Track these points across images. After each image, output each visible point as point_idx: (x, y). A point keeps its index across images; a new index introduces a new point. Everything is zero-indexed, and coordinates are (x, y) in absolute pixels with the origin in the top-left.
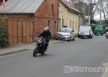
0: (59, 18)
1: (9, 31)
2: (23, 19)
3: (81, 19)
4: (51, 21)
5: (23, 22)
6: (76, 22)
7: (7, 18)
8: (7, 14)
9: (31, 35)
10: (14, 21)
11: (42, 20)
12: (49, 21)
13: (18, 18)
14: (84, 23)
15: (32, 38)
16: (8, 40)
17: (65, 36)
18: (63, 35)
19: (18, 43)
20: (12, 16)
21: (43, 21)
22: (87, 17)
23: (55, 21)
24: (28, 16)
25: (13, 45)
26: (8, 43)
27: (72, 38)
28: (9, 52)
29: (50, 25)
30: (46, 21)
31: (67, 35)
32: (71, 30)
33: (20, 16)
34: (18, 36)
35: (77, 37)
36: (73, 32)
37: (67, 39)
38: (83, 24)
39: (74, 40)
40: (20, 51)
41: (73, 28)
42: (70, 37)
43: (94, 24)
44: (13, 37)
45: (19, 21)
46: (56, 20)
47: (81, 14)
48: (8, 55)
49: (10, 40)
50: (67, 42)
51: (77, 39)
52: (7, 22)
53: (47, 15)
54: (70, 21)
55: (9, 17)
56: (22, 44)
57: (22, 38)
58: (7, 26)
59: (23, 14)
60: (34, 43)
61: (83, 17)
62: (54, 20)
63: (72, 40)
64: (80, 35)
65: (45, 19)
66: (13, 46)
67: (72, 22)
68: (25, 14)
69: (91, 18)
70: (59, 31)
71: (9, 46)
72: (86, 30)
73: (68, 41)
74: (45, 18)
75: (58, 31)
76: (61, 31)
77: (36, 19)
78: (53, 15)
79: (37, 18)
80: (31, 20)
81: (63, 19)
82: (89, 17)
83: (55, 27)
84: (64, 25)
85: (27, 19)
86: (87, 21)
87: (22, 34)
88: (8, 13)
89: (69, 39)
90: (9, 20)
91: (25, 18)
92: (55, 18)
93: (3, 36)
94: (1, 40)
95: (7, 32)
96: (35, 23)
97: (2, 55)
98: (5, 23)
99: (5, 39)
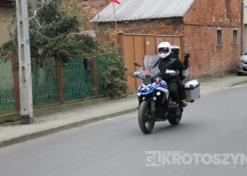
0: (245, 22)
1: (125, 62)
4: (224, 31)
5: (157, 38)
7: (121, 32)
10: (135, 37)
11: (203, 30)
12: (219, 32)
13: (146, 29)
16: (124, 82)
20: (134, 26)
21: (206, 34)
23: (235, 32)
24: (168, 24)
26: (123, 88)
28: (126, 109)
29: (223, 41)
30: (212, 32)
33: (151, 25)
45: (147, 38)
46: (236, 29)
49: (129, 82)
52: (120, 41)
53: (214, 18)
55: (127, 29)
58: (121, 50)
59: (157, 19)
62: (232, 30)
65: (209, 28)
70: (245, 54)
71: (127, 94)
74: (209, 26)
77: (188, 30)
78: (228, 16)
79: (189, 27)
80: (177, 32)
83: (236, 45)
85: (167, 30)
88: (124, 19)
90: (124, 37)
91: (162, 28)
92: (233, 24)
93: (114, 73)
94: (109, 82)
95: (120, 65)
96: (186, 39)
97: (111, 116)
98: (116, 45)
99: (116, 80)
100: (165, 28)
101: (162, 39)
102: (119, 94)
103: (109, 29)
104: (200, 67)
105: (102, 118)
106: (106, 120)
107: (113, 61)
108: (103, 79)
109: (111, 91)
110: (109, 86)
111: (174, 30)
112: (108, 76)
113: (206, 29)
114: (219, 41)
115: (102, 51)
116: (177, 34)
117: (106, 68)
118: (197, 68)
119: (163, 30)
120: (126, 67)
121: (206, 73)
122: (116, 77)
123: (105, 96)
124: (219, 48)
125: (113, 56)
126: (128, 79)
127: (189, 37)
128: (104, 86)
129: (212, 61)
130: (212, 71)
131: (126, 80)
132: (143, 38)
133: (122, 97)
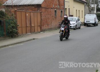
0: (65, 7)
1: (18, 22)
2: (31, 10)
3: (87, 8)
4: (57, 11)
5: (31, 13)
6: (82, 11)
7: (16, 10)
9: (39, 25)
10: (22, 12)
11: (49, 10)
12: (55, 11)
13: (26, 9)
14: (90, 11)
15: (40, 28)
16: (17, 31)
19: (26, 33)
20: (21, 8)
21: (50, 12)
23: (62, 11)
24: (35, 7)
25: (22, 35)
26: (17, 33)
29: (57, 15)
30: (53, 11)
31: (73, 24)
32: (77, 19)
33: (28, 7)
34: (27, 27)
35: (83, 25)
36: (79, 20)
37: (73, 28)
38: (89, 13)
39: (79, 28)
40: (28, 41)
41: (79, 17)
42: (76, 25)
44: (22, 27)
45: (27, 12)
46: (62, 10)
48: (17, 44)
49: (19, 30)
51: (82, 27)
52: (15, 14)
53: (53, 5)
54: (76, 10)
55: (18, 9)
56: (30, 33)
57: (31, 28)
58: (16, 18)
61: (89, 6)
62: (60, 10)
63: (78, 28)
64: (86, 23)
65: (52, 10)
67: (78, 11)
71: (18, 36)
72: (92, 18)
73: (74, 29)
77: (43, 10)
78: (59, 5)
80: (39, 11)
81: (69, 9)
83: (62, 17)
84: (70, 14)
85: (35, 10)
86: (93, 9)
87: (31, 24)
89: (75, 28)
90: (17, 12)
91: (33, 9)
92: (61, 8)
93: (13, 27)
94: (11, 31)
95: (15, 23)
96: (42, 13)
97: (11, 45)
98: (14, 15)
99: (14, 30)
100: (34, 9)
101: (33, 13)
102: (15, 36)
103: (11, 9)
104: (48, 25)
105: (8, 45)
106: (9, 46)
107: (13, 22)
108: (8, 29)
109: (11, 34)
110: (11, 32)
111: (38, 10)
112: (10, 28)
113: (50, 10)
114: (55, 15)
115: (8, 18)
117: (10, 25)
118: (47, 26)
119: (34, 10)
120: (18, 24)
121: (50, 28)
122: (14, 29)
123: (9, 36)
124: (55, 18)
125: (13, 20)
126: (19, 29)
127: (44, 13)
128: (9, 32)
129: (53, 23)
130: (53, 27)
131: (18, 30)
132: (25, 13)
133: (16, 37)
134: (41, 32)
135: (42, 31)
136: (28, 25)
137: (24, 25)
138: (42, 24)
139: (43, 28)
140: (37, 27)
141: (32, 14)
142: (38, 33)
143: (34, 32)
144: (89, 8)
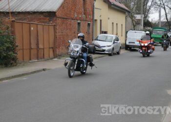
0: (95, 18)
1: (17, 41)
2: (38, 20)
3: (129, 19)
4: (82, 23)
6: (122, 25)
7: (14, 19)
8: (13, 13)
9: (51, 47)
10: (23, 24)
11: (69, 21)
12: (79, 24)
13: (30, 19)
14: (134, 26)
15: (53, 51)
16: (15, 55)
17: (104, 47)
18: (101, 45)
19: (30, 59)
20: (21, 16)
21: (71, 24)
22: (138, 17)
23: (89, 24)
24: (45, 17)
26: (15, 59)
27: (115, 51)
28: (18, 74)
29: (81, 30)
30: (74, 23)
31: (108, 46)
32: (114, 38)
33: (33, 16)
34: (31, 49)
35: (123, 48)
36: (118, 40)
37: (107, 52)
38: (133, 29)
39: (118, 53)
40: (35, 72)
41: (117, 34)
42: (113, 48)
43: (149, 28)
44: (23, 49)
45: (31, 25)
46: (89, 22)
47: (129, 12)
49: (19, 55)
50: (107, 57)
51: (123, 52)
52: (13, 26)
53: (76, 14)
54: (113, 23)
55: (16, 18)
56: (37, 60)
57: (38, 51)
58: (13, 33)
59: (38, 12)
60: (56, 59)
61: (132, 17)
62: (87, 23)
63: (115, 54)
64: (128, 46)
65: (73, 21)
66: (23, 64)
67: (115, 25)
68: (42, 13)
69: (144, 18)
70: (95, 40)
71: (17, 64)
72: (136, 37)
73: (110, 55)
74: (72, 19)
75: (93, 40)
76: (97, 40)
77: (59, 21)
78: (84, 14)
79: (60, 19)
80: (51, 22)
81: (101, 20)
82: (141, 17)
83: (89, 33)
84: (102, 30)
85: (45, 21)
86: (138, 22)
87: (37, 44)
88: (14, 11)
89: (111, 52)
90: (16, 23)
91: (41, 19)
92: (88, 19)
93: (8, 48)
94: (5, 55)
95: (13, 43)
96: (57, 27)
97: (7, 78)
98: (10, 28)
99: (10, 53)
100: (43, 19)
101: (42, 26)
102: (12, 64)
107: (8, 40)
109: (6, 61)
112: (4, 50)
114: (79, 30)
116: (52, 24)
117: (3, 45)
118: (64, 48)
120: (17, 44)
122: (9, 51)
123: (1, 64)
125: (8, 36)
127: (59, 26)
128: (1, 57)
131: (16, 53)
132: (28, 25)
133: (13, 66)
134: (54, 58)
135: (56, 56)
136: (33, 46)
137: (26, 46)
138: (57, 44)
139: (58, 52)
140: (48, 49)
141: (40, 27)
142: (50, 61)
143: (44, 58)
144: (133, 21)
